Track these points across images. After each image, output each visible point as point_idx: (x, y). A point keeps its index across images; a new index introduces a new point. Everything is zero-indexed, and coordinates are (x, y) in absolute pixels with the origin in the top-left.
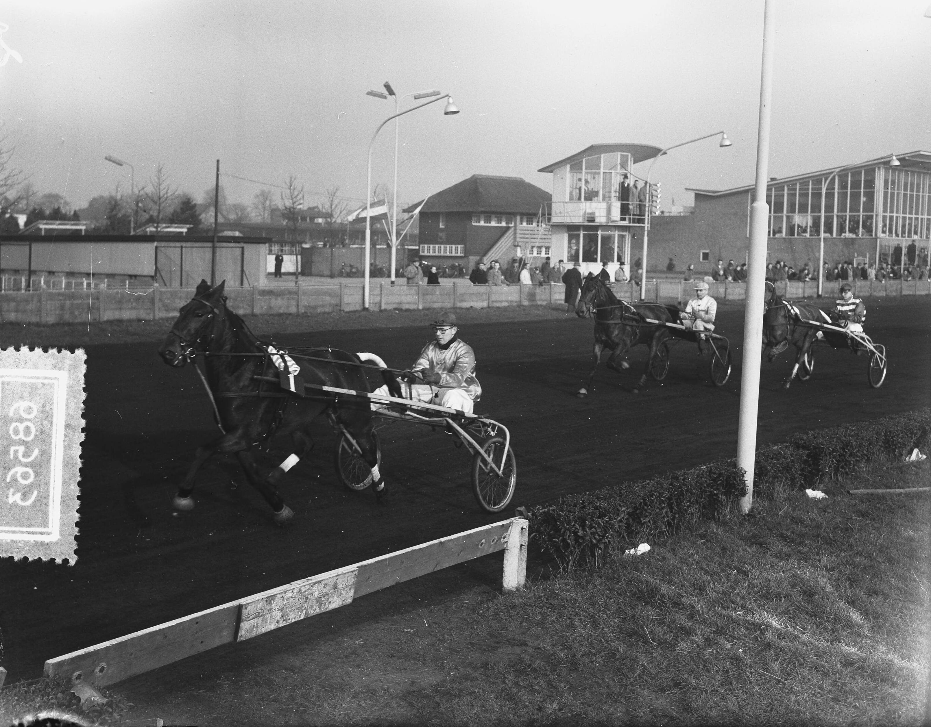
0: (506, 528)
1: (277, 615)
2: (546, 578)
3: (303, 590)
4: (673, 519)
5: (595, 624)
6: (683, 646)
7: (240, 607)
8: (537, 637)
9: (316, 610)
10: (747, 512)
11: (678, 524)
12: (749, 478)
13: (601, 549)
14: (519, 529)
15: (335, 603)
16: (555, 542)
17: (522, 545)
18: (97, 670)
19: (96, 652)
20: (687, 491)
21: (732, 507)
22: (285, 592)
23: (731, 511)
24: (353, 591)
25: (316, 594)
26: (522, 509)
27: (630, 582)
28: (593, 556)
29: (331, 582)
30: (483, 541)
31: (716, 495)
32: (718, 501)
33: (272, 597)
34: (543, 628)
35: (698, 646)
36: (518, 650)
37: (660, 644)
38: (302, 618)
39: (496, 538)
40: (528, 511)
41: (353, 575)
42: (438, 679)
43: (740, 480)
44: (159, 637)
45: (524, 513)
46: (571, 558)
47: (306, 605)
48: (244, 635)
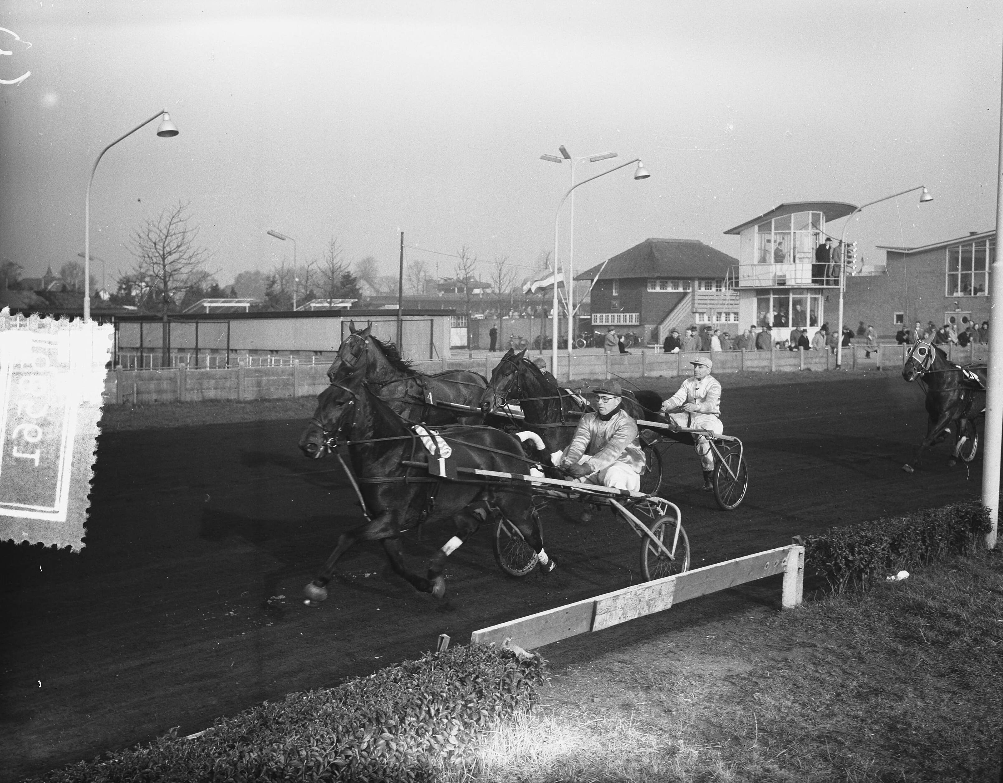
0: (785, 553)
1: (620, 612)
2: (819, 599)
3: (638, 593)
4: (926, 552)
5: (873, 631)
6: (955, 644)
7: (595, 603)
8: (823, 641)
9: (645, 612)
10: (992, 548)
11: (930, 557)
12: (994, 517)
13: (866, 573)
14: (798, 555)
15: (659, 607)
16: (829, 566)
17: (799, 569)
18: (504, 643)
19: (504, 629)
20: (938, 526)
21: (978, 543)
22: (626, 594)
23: (977, 547)
24: (672, 598)
25: (647, 598)
26: (798, 537)
27: (898, 599)
28: (861, 580)
29: (657, 588)
30: (768, 563)
31: (964, 531)
32: (965, 537)
33: (616, 598)
34: (827, 634)
35: (968, 645)
36: (810, 650)
37: (933, 644)
38: (636, 617)
39: (778, 561)
40: (803, 539)
41: (672, 584)
42: (749, 668)
43: (986, 518)
44: (543, 622)
45: (800, 541)
46: (841, 580)
47: (639, 606)
48: (597, 627)
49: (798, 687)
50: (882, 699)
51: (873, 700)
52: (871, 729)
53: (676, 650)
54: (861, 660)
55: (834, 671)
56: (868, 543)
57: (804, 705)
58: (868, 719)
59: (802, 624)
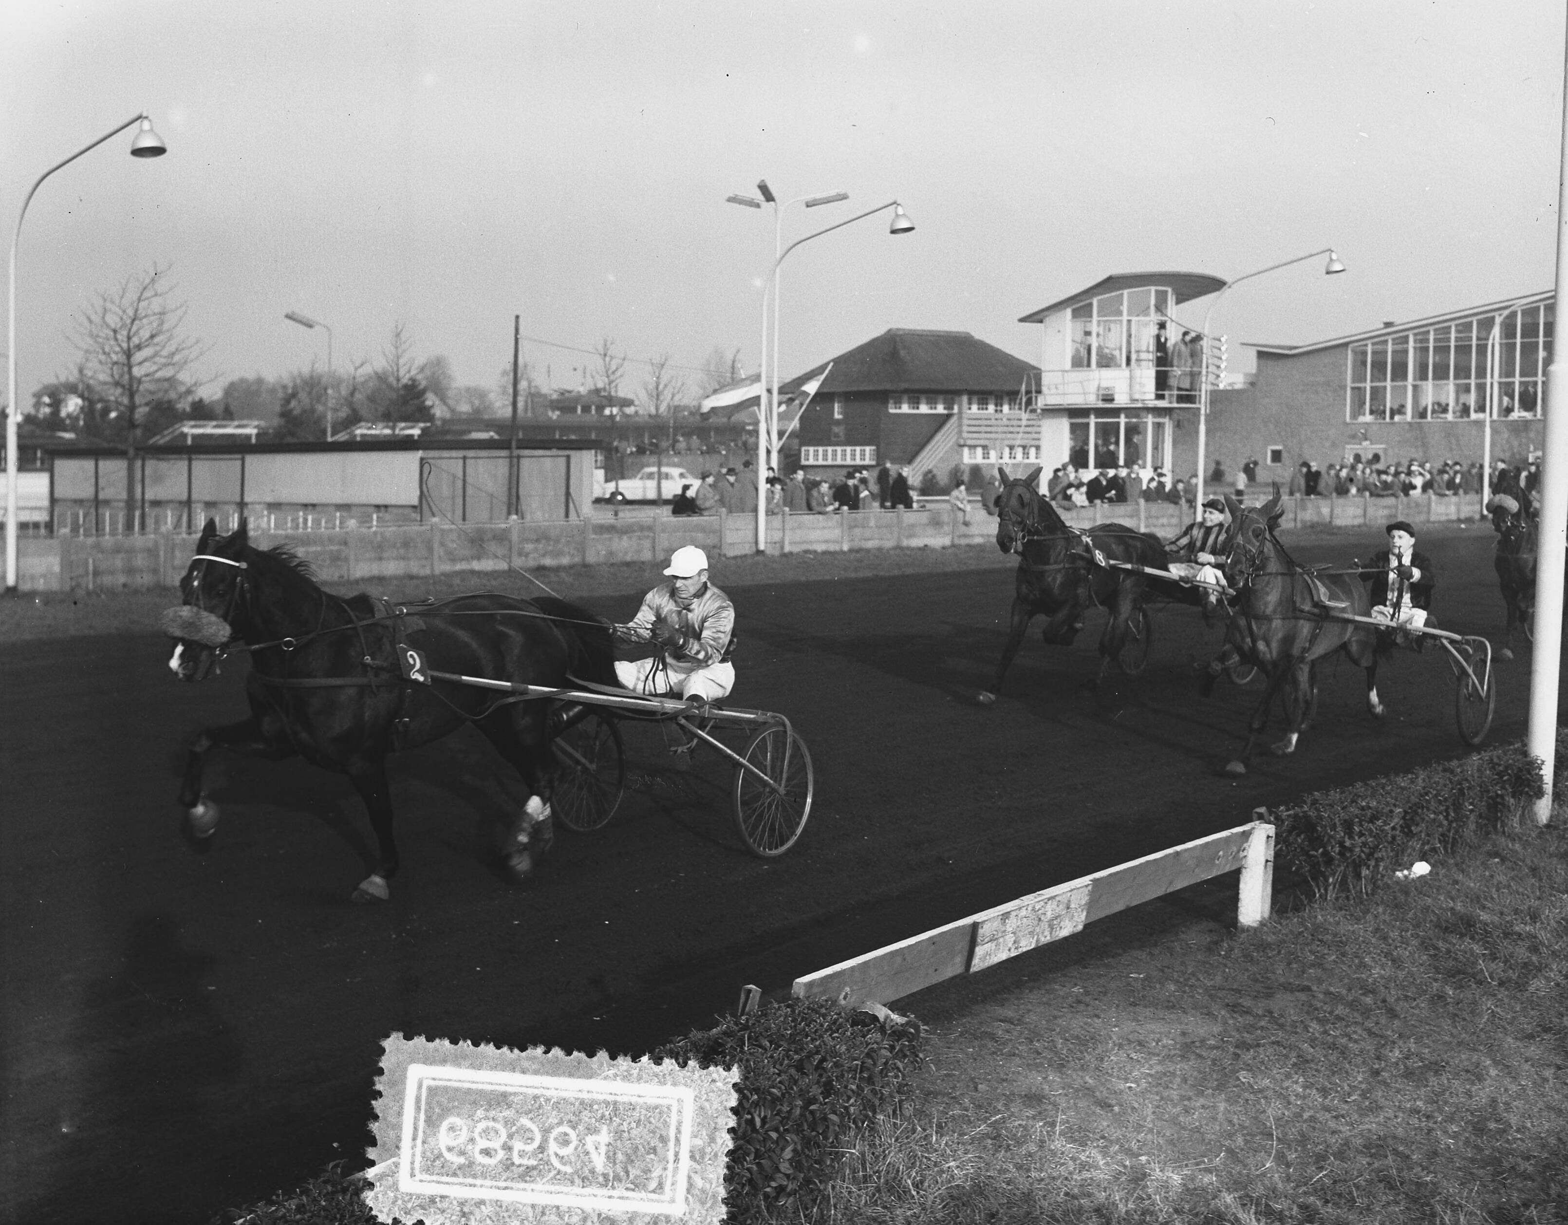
0: (1246, 835)
1: (1010, 938)
2: (1297, 909)
3: (1037, 908)
4: (1449, 830)
5: (1397, 962)
6: (1537, 985)
7: (975, 926)
8: (1320, 982)
9: (1046, 938)
10: (1545, 822)
11: (1454, 838)
12: (1548, 772)
13: (1368, 868)
14: (1265, 838)
15: (1066, 929)
16: (1313, 856)
17: (1267, 861)
18: (841, 997)
19: (842, 973)
20: (1469, 788)
21: (1522, 816)
23: (1521, 821)
24: (1085, 913)
25: (1049, 915)
26: (1262, 810)
27: (1426, 909)
28: (1358, 876)
29: (1064, 899)
30: (1221, 853)
31: (1502, 796)
32: (1503, 805)
33: (1006, 916)
34: (1323, 969)
35: (1558, 985)
36: (1303, 996)
37: (1501, 984)
38: (1033, 946)
39: (1235, 849)
40: (1270, 813)
41: (1086, 891)
42: (1217, 1029)
43: (1537, 774)
44: (899, 959)
45: (1266, 815)
46: (1331, 880)
47: (1038, 929)
48: (978, 964)
49: (1307, 1061)
50: (1448, 1079)
51: (1433, 1080)
52: (1445, 1132)
53: (1087, 999)
54: (1392, 1014)
55: (1355, 1032)
56: (1373, 819)
57: (1324, 1092)
58: (1436, 1114)
59: (1279, 953)
